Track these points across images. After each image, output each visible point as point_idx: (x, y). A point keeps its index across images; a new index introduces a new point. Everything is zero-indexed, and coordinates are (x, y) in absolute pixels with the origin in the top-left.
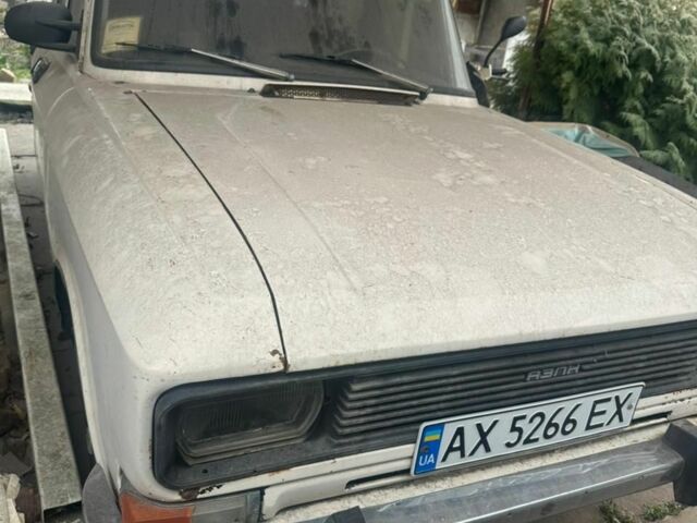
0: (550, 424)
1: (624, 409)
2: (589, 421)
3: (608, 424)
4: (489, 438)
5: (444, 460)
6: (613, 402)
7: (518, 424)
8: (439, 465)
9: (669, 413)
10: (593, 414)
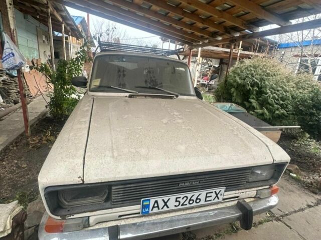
0: (190, 200)
1: (219, 195)
2: (206, 199)
3: (214, 200)
4: (167, 204)
5: (152, 210)
6: (214, 193)
7: (178, 200)
8: (150, 212)
9: (239, 197)
10: (206, 197)
